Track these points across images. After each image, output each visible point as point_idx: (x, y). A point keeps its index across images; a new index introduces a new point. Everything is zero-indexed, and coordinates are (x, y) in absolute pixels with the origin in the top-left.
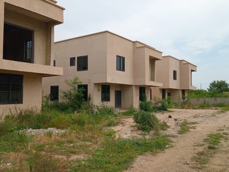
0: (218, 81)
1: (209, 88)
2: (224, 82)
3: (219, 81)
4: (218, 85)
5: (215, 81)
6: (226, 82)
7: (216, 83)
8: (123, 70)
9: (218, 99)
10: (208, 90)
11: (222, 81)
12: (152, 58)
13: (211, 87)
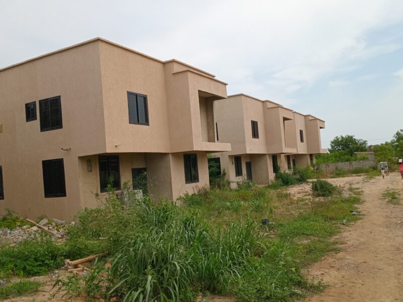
0: (342, 137)
1: (330, 148)
2: (351, 137)
3: (344, 136)
4: (343, 143)
5: (337, 137)
6: (354, 138)
7: (340, 140)
9: (354, 163)
10: (329, 150)
11: (349, 137)
13: (332, 147)
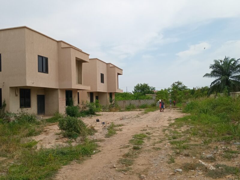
0: (141, 85)
2: (147, 85)
3: (142, 84)
4: (141, 88)
5: (138, 84)
6: (148, 85)
7: (140, 86)
8: (47, 72)
9: (142, 101)
10: (133, 92)
11: (145, 84)
12: (79, 60)
13: (135, 90)
